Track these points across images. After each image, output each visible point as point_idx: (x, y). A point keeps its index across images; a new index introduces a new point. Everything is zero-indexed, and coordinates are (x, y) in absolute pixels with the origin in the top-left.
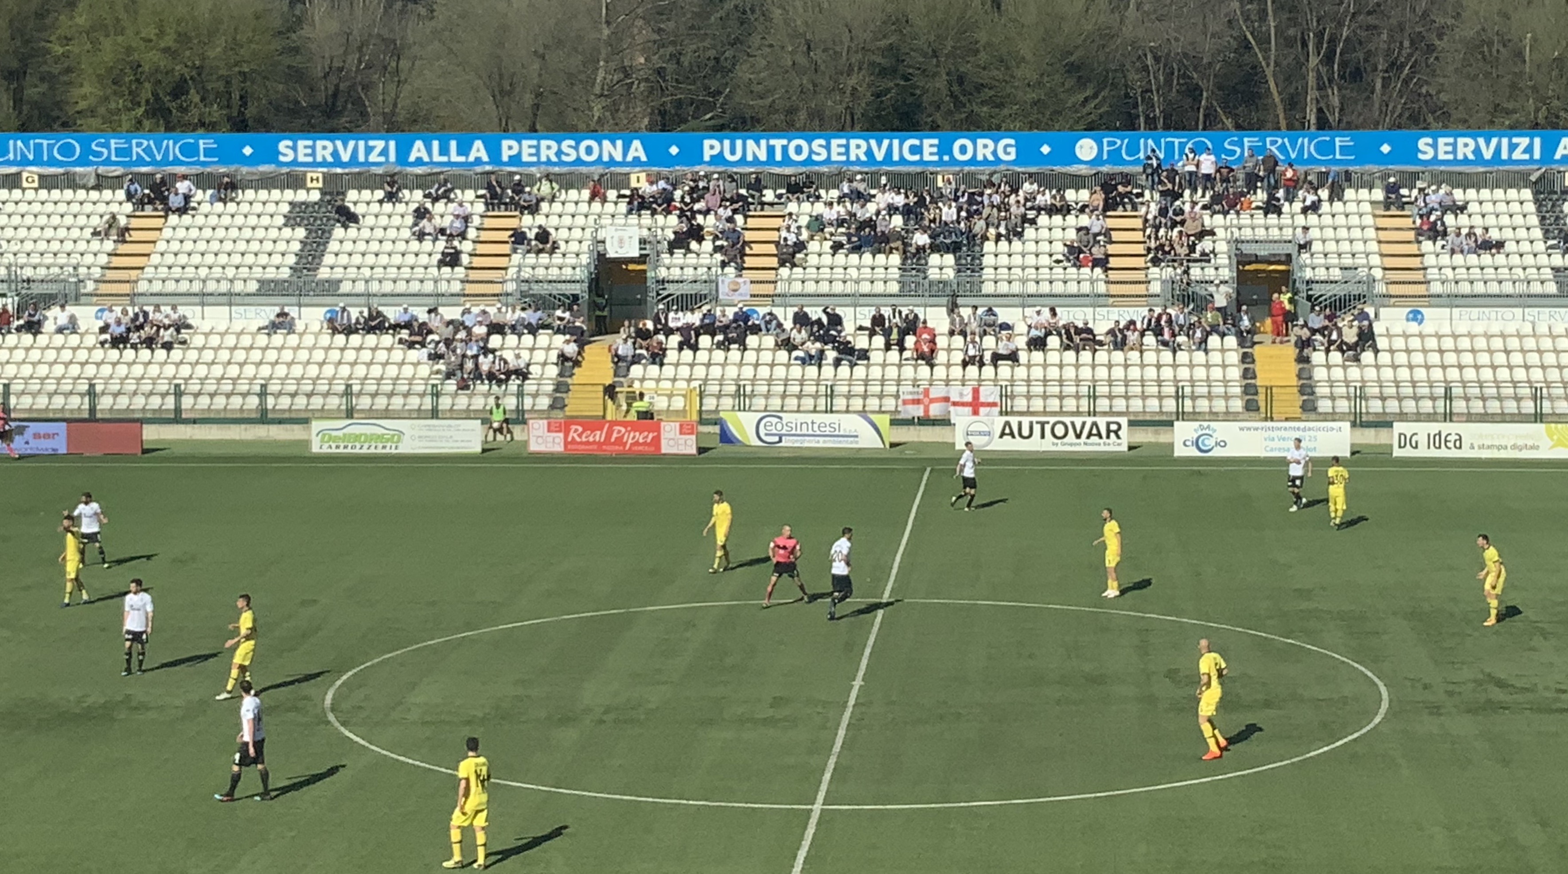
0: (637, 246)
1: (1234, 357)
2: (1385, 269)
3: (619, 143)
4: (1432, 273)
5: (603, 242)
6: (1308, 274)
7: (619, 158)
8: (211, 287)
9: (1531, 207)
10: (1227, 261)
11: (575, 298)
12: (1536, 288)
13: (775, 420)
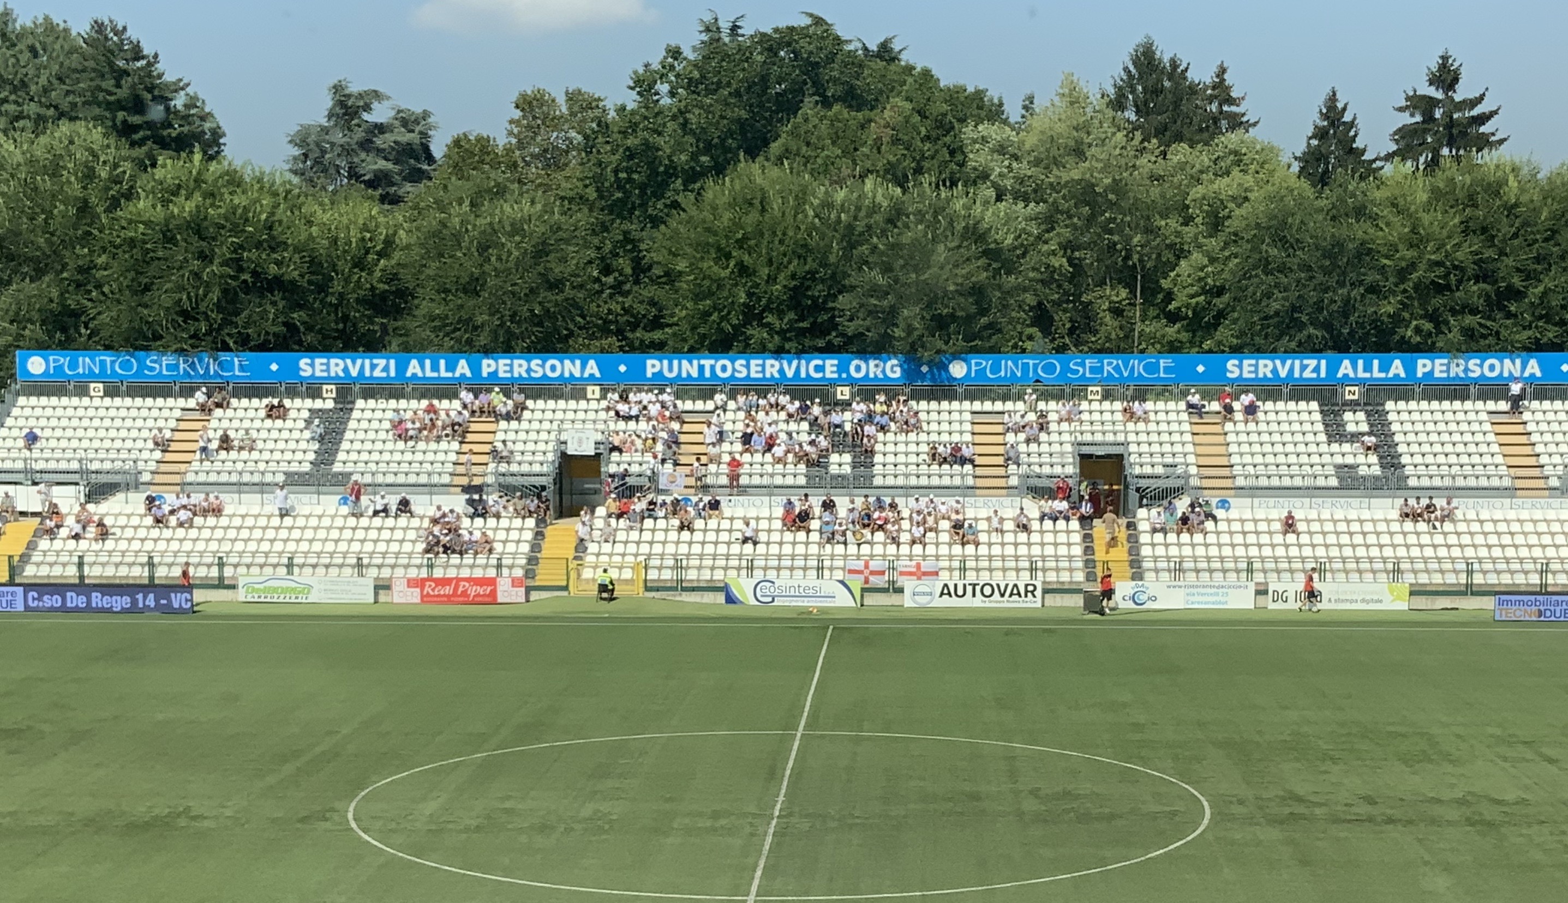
0: (593, 446)
1: (1076, 538)
2: (1199, 466)
3: (578, 362)
4: (1237, 470)
5: (565, 443)
6: (1137, 470)
7: (577, 375)
8: (246, 478)
9: (1317, 416)
10: (1071, 460)
11: (543, 488)
12: (1321, 482)
13: (768, 584)
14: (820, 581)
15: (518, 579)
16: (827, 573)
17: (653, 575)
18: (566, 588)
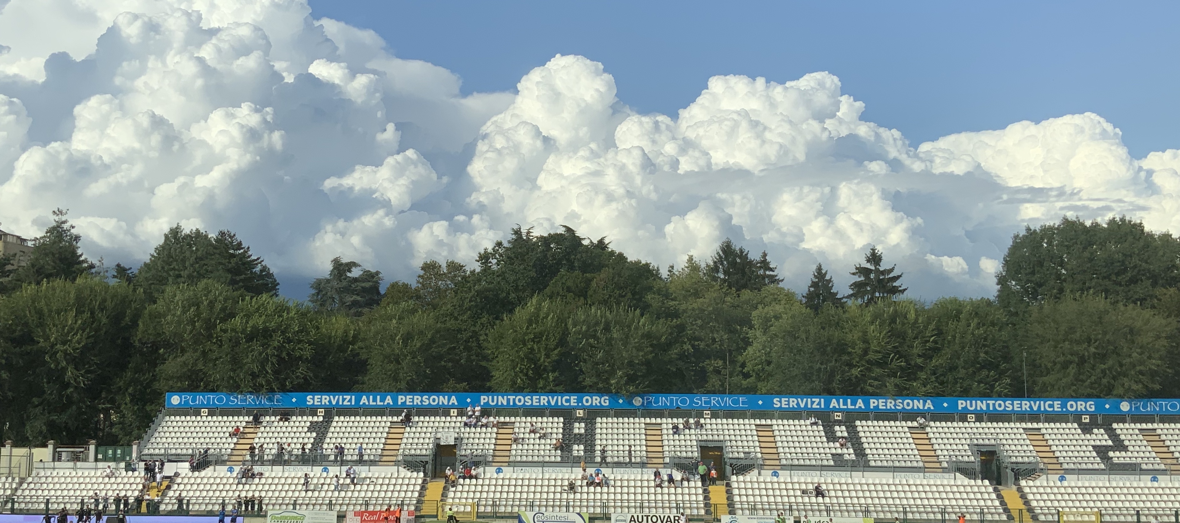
0: (453, 440)
2: (762, 453)
3: (446, 397)
5: (439, 438)
6: (730, 455)
7: (446, 403)
10: (696, 449)
12: (825, 462)
13: (541, 515)
14: (568, 513)
15: (411, 511)
16: (571, 509)
17: (482, 509)
18: (436, 516)
